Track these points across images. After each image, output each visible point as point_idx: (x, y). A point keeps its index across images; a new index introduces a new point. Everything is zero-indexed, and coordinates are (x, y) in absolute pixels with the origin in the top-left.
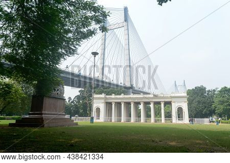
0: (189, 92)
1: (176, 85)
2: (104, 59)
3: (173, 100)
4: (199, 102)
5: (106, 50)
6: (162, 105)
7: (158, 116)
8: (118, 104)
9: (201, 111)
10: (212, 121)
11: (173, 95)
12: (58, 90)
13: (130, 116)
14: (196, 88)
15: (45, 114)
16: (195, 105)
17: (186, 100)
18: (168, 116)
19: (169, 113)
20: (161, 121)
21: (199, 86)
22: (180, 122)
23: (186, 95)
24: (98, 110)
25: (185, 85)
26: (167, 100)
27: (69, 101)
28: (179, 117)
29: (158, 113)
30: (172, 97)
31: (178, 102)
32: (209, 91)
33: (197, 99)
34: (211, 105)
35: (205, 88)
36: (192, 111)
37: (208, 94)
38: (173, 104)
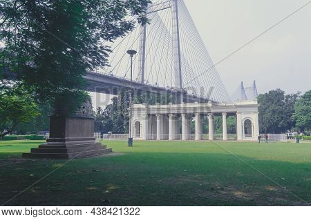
0: (261, 99)
1: (243, 88)
2: (144, 54)
3: (238, 110)
4: (274, 112)
5: (147, 40)
6: (224, 117)
7: (218, 130)
8: (165, 117)
9: (276, 124)
10: (290, 137)
11: (239, 104)
12: (84, 107)
13: (181, 133)
14: (270, 92)
15: (69, 140)
16: (268, 115)
17: (256, 109)
18: (232, 130)
19: (233, 126)
20: (222, 137)
21: (275, 90)
22: (248, 139)
23: (256, 103)
24: (138, 124)
25: (255, 87)
26: (230, 110)
27: (99, 112)
28: (246, 132)
29: (217, 127)
30: (237, 106)
31: (245, 113)
32: (288, 96)
33: (271, 108)
34: (290, 116)
35: (283, 93)
36: (263, 124)
37: (286, 100)
38: (238, 115)
